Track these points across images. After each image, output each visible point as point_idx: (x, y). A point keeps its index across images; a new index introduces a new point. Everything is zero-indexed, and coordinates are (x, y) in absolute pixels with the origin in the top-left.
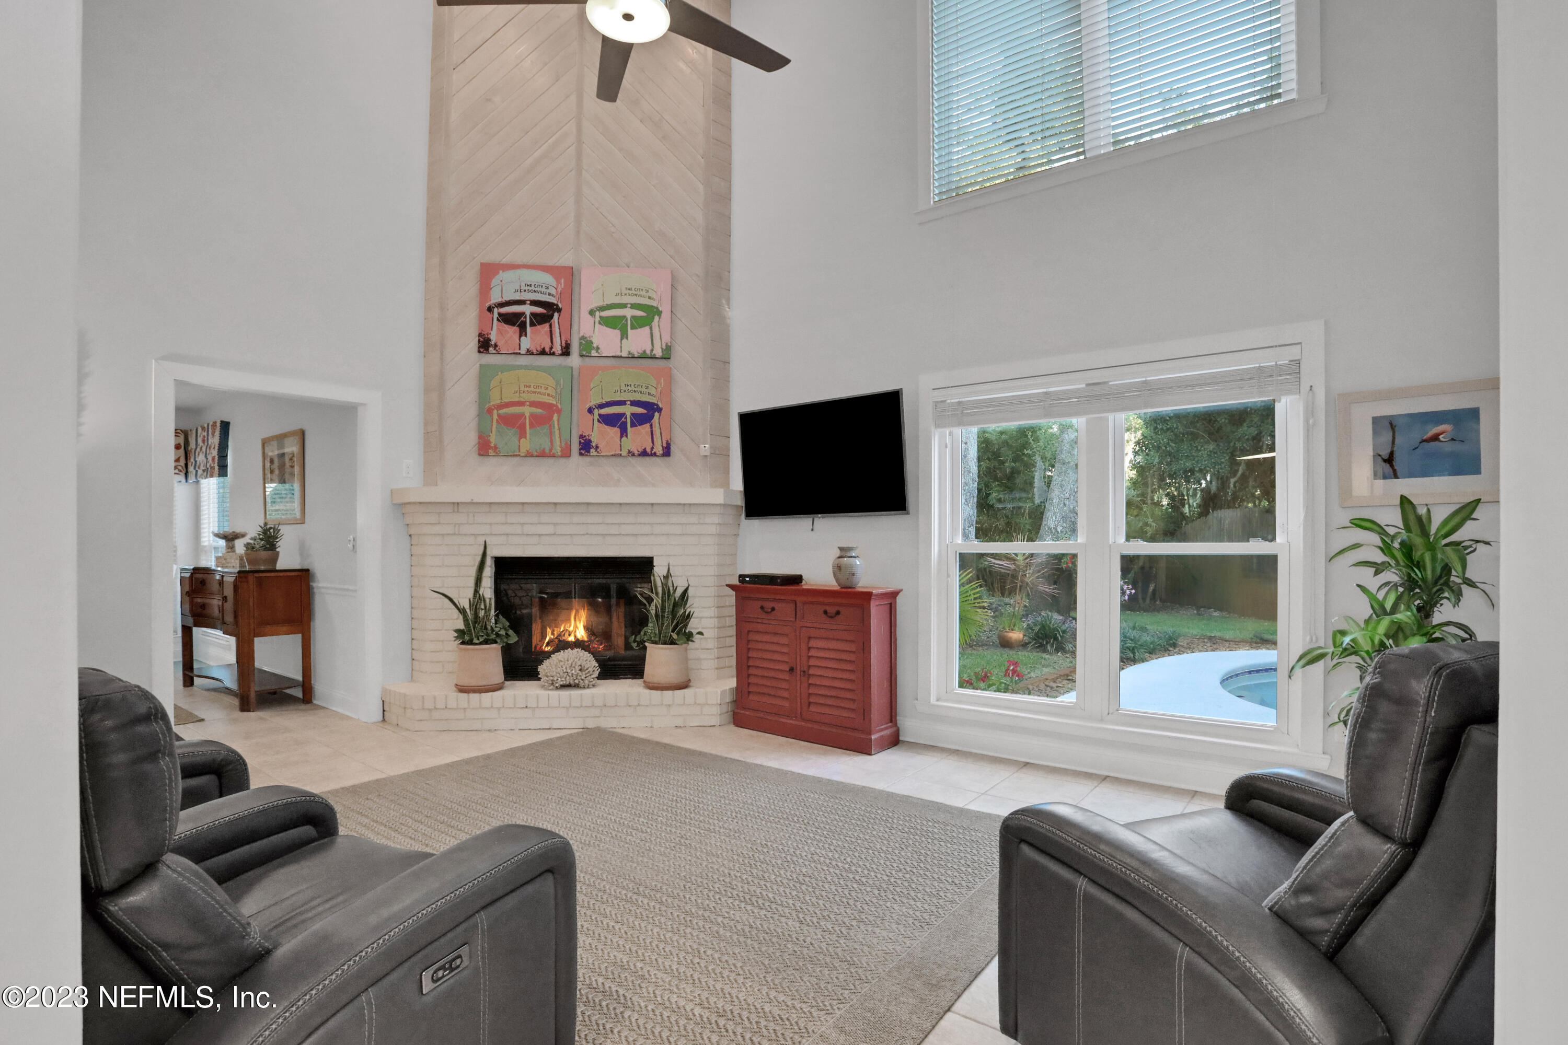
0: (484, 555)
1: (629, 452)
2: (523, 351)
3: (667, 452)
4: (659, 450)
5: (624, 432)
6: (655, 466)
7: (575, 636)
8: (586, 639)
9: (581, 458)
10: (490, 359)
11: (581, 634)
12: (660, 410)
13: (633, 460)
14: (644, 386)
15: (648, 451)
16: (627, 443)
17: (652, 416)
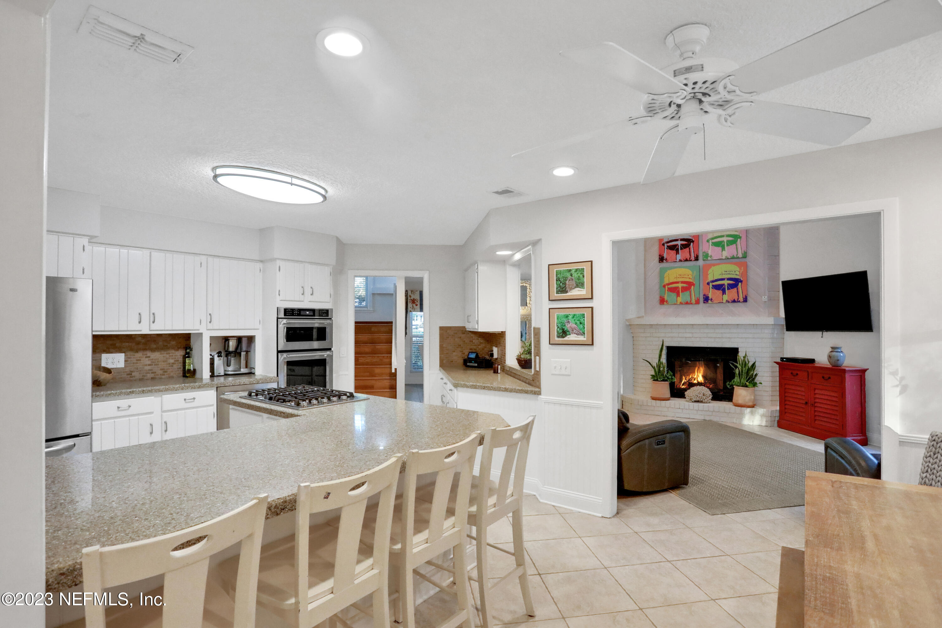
0: (663, 345)
2: (678, 260)
3: (745, 300)
4: (741, 299)
5: (724, 293)
6: (740, 307)
7: (697, 381)
8: (703, 382)
9: (704, 304)
10: (664, 264)
11: (701, 379)
12: (741, 282)
13: (730, 305)
14: (734, 271)
15: (736, 300)
16: (725, 297)
17: (738, 285)
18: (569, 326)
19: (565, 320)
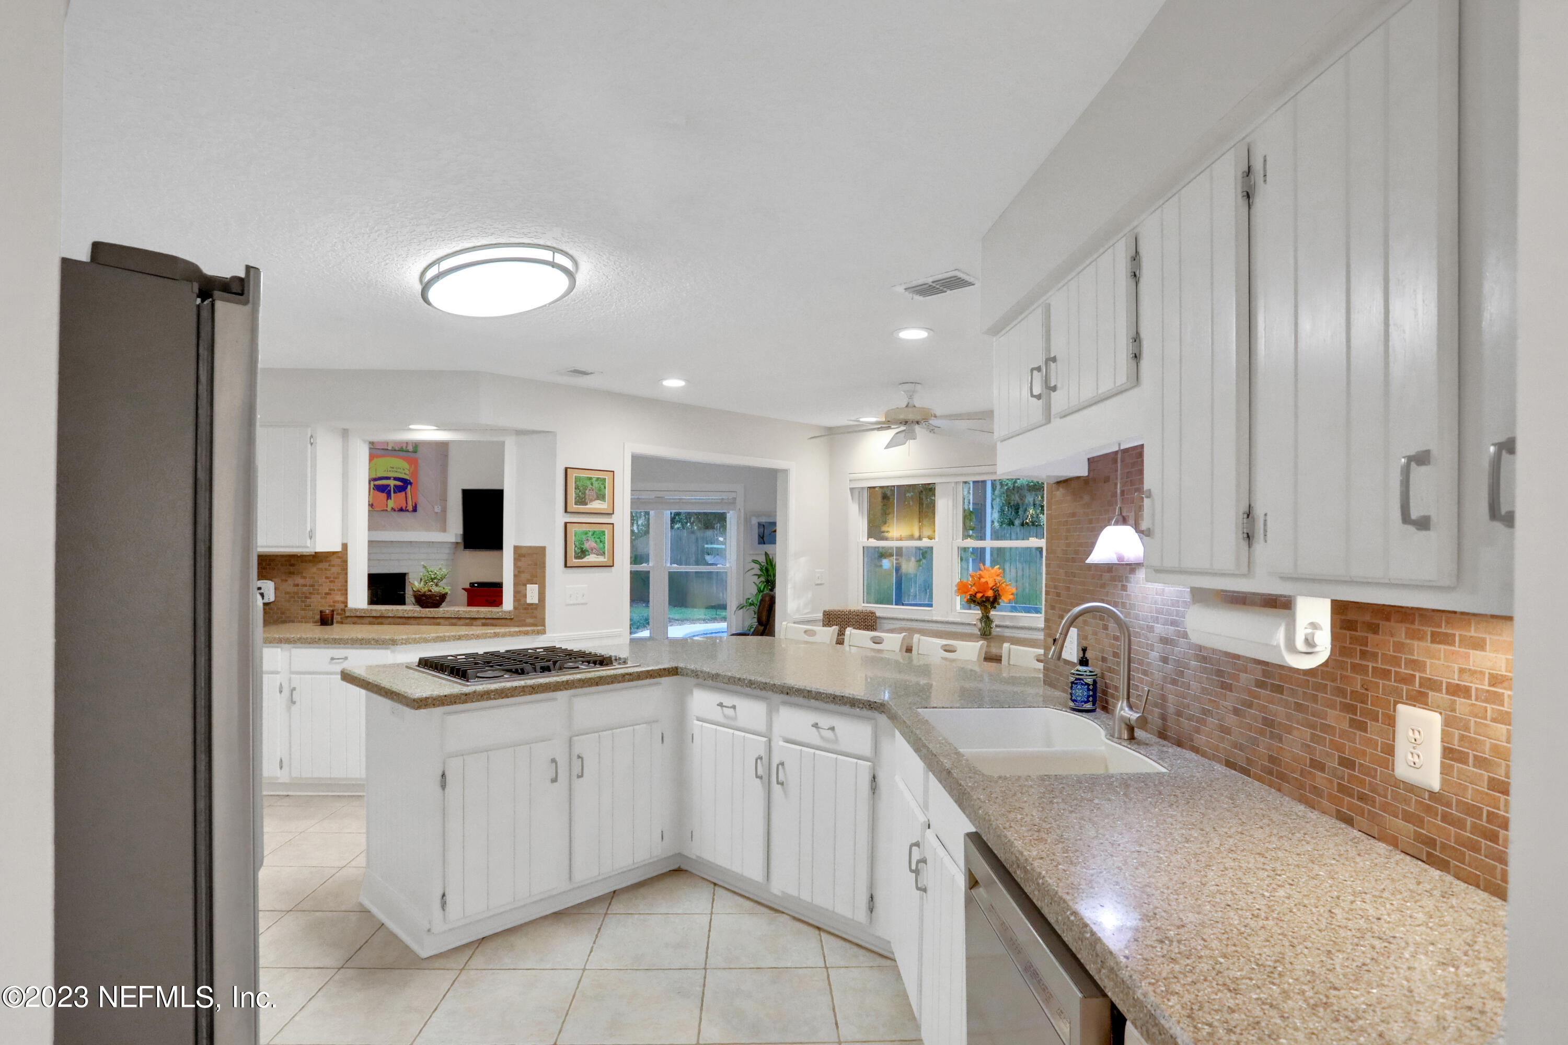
1: (392, 509)
3: (415, 509)
4: (410, 508)
5: (389, 497)
6: (407, 518)
12: (411, 484)
13: (395, 514)
14: (401, 468)
15: (404, 508)
16: (391, 504)
17: (406, 488)
18: (588, 544)
19: (584, 537)
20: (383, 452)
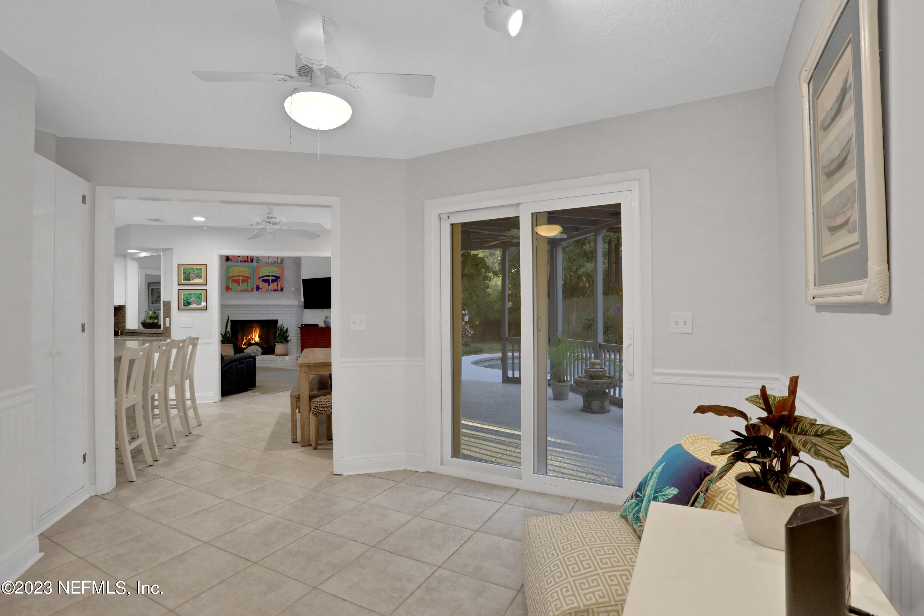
0: (228, 319)
1: (271, 290)
2: (239, 261)
3: (282, 290)
4: (280, 289)
5: (269, 284)
6: (279, 294)
7: (255, 341)
8: (258, 342)
9: (257, 292)
10: (229, 263)
11: (257, 339)
12: (280, 278)
13: (272, 292)
14: (275, 271)
15: (277, 289)
16: (270, 287)
17: (277, 280)
18: (191, 299)
19: (189, 296)
20: (265, 264)
